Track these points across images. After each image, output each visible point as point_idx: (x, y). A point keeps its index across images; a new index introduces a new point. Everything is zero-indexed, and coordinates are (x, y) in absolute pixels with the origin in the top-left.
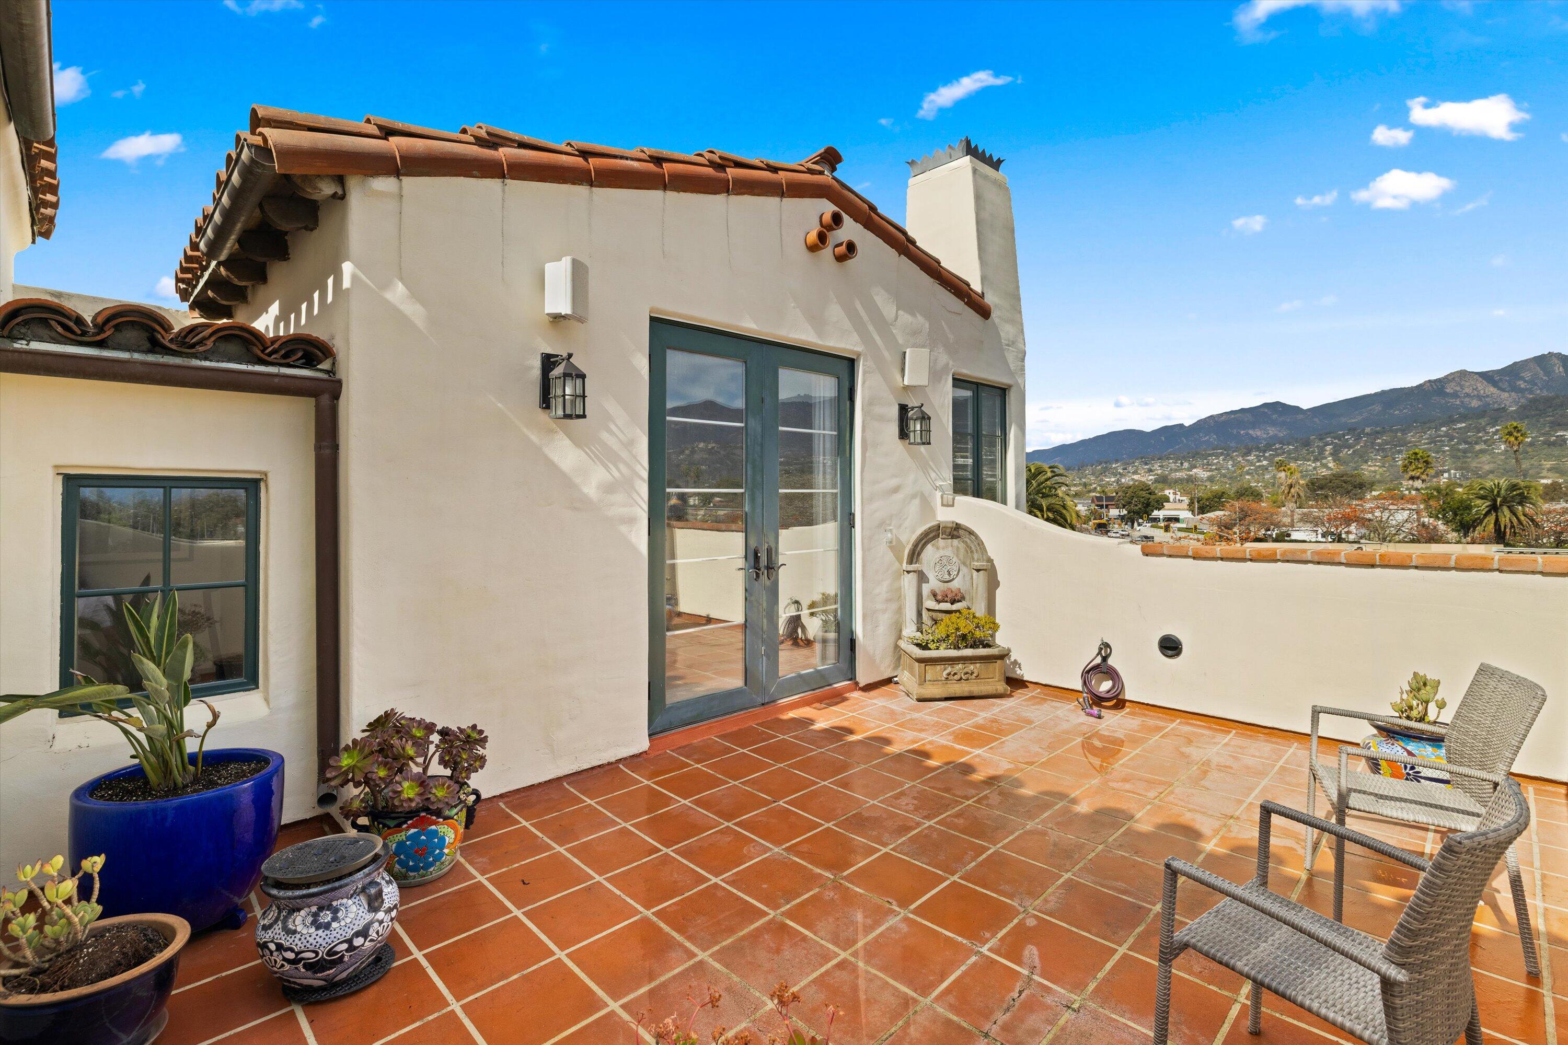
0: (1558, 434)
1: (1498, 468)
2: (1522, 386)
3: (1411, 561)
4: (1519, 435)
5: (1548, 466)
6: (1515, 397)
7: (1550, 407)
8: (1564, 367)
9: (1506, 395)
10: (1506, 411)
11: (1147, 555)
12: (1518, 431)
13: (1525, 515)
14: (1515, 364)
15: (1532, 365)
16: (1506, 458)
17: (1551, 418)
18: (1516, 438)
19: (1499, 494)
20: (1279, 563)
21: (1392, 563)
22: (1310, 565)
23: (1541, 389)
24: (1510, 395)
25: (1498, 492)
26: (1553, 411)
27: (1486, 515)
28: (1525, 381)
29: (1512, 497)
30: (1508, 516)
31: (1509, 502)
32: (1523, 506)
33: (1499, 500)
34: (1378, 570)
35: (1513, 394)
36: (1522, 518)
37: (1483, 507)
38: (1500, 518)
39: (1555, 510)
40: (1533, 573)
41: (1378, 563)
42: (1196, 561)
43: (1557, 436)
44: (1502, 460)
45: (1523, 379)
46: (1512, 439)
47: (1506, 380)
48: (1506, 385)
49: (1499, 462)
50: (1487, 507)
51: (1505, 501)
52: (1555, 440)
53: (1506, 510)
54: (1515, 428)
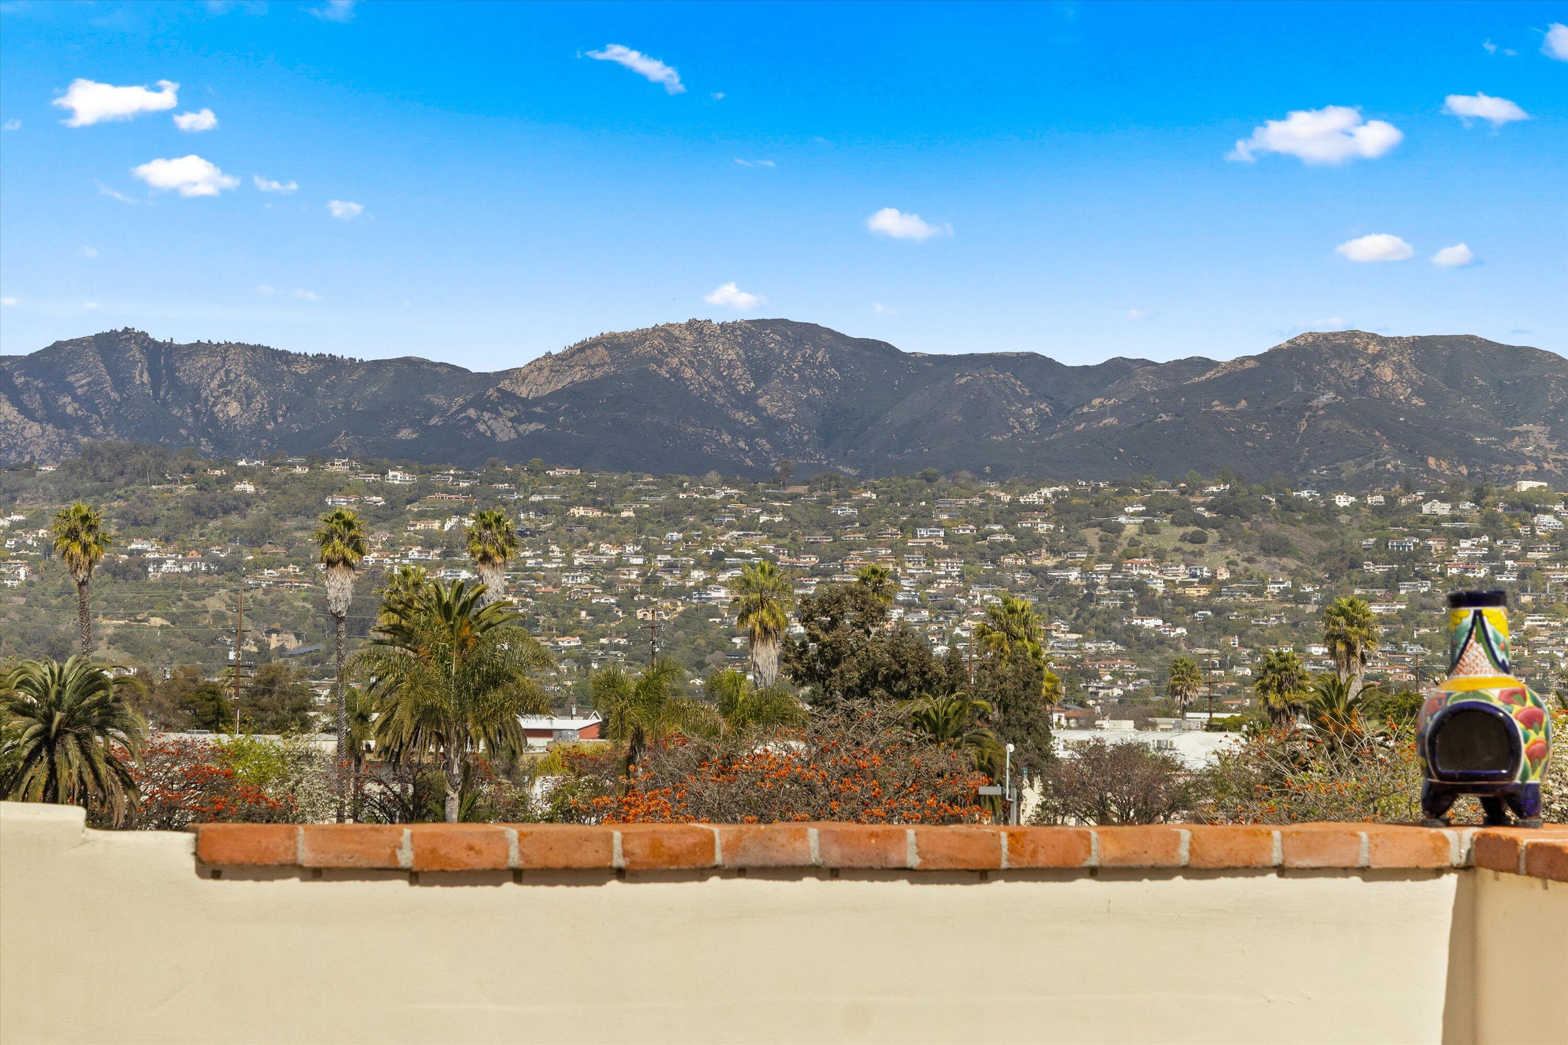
0: (133, 546)
1: (11, 631)
2: (69, 410)
3: (1089, 851)
4: (91, 539)
5: (110, 631)
6: (53, 437)
7: (122, 474)
8: (151, 374)
9: (36, 428)
10: (33, 474)
11: (217, 875)
12: (91, 528)
13: (109, 761)
14: (58, 346)
15: (91, 357)
16: (28, 604)
17: (123, 504)
18: (85, 548)
19: (57, 704)
20: (715, 881)
21: (1042, 860)
22: (810, 883)
23: (105, 424)
24: (44, 431)
25: (59, 694)
26: (127, 484)
27: (29, 761)
28: (75, 398)
29: (88, 711)
30: (77, 763)
31: (79, 723)
32: (104, 734)
33: (58, 716)
34: (999, 887)
35: (50, 428)
36: (103, 768)
37: (25, 738)
38: (58, 767)
39: (162, 749)
40: (1346, 871)
41: (1004, 864)
42: (419, 891)
43: (131, 553)
44: (19, 610)
45: (69, 389)
46: (76, 549)
47: (37, 388)
48: (35, 403)
49: (13, 615)
50: (33, 737)
51: (70, 721)
52: (127, 563)
53: (71, 743)
54: (85, 518)
